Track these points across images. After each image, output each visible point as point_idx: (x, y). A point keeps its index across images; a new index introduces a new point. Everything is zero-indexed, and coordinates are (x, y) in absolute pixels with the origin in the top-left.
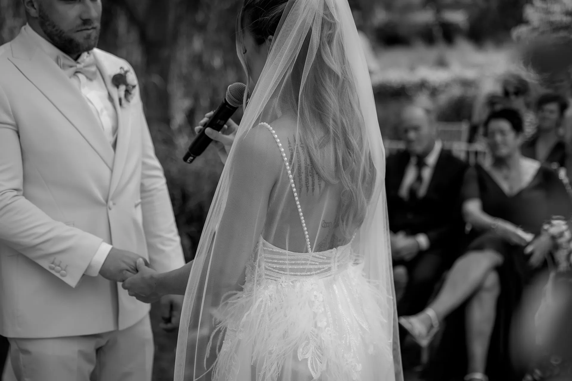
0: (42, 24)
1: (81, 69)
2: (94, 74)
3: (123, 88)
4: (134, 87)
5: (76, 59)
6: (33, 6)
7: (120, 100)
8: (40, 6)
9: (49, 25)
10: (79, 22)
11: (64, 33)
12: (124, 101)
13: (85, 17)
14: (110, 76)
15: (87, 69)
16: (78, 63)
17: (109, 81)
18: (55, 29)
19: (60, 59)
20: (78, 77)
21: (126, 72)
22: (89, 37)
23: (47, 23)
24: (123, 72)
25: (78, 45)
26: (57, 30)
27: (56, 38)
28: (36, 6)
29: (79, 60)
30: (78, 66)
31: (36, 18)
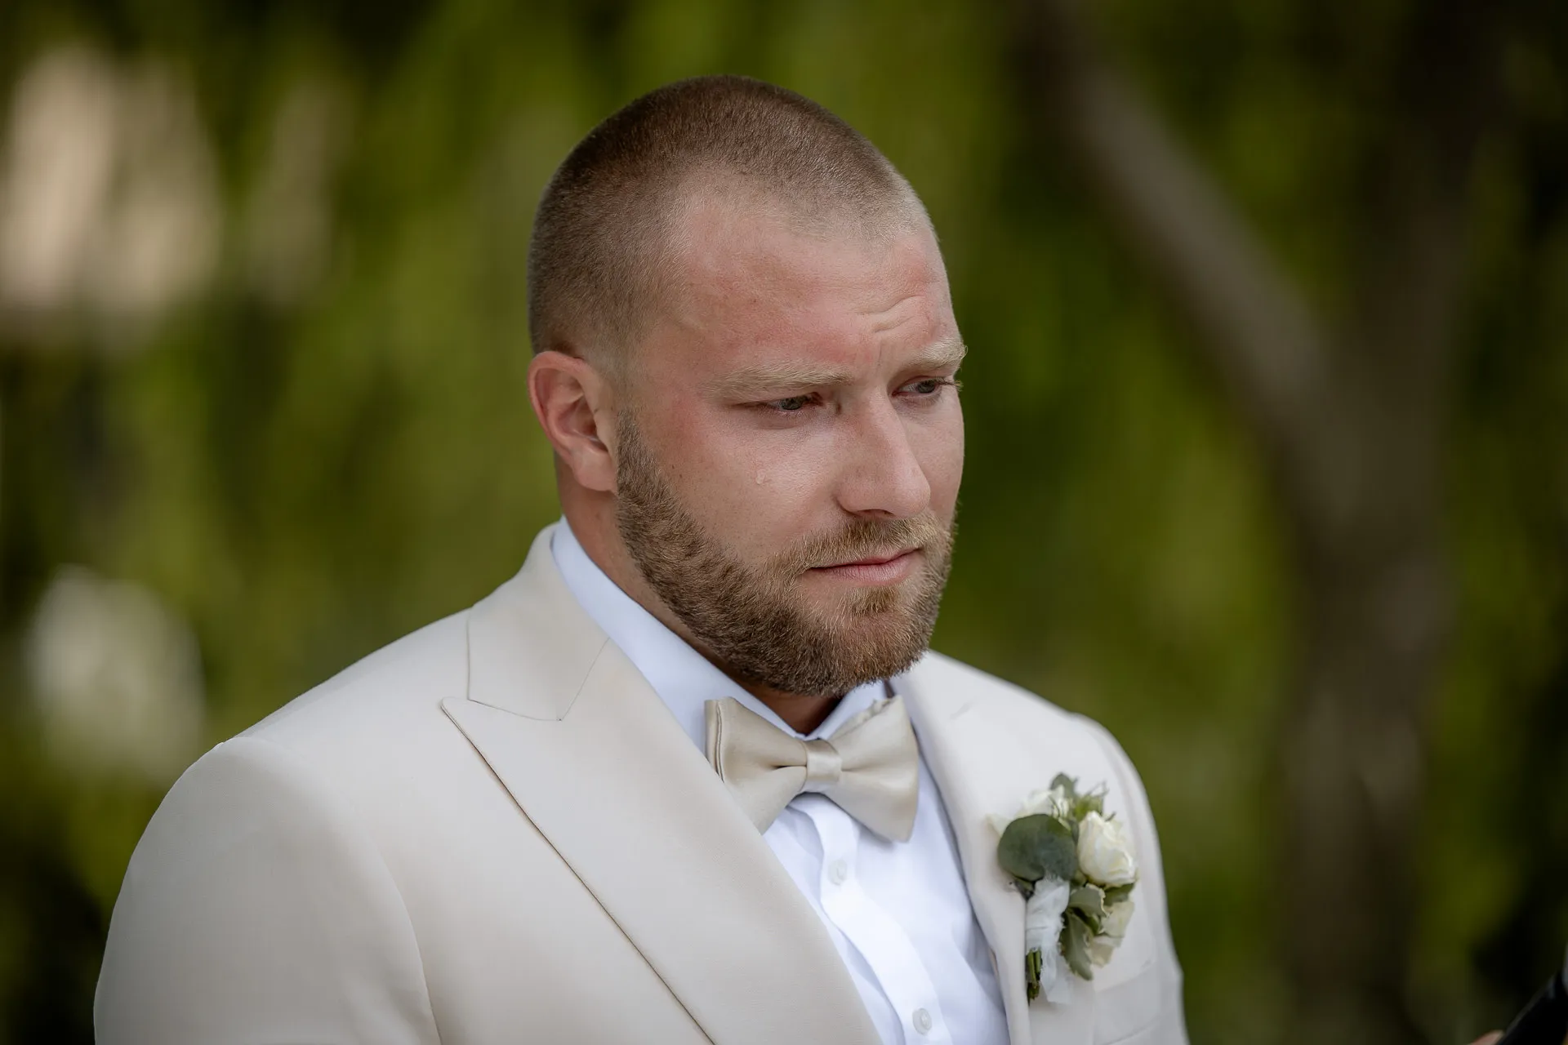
0: (635, 532)
1: (831, 778)
2: (906, 808)
3: (1054, 896)
4: (1117, 892)
5: (809, 725)
6: (591, 429)
7: (1032, 962)
8: (625, 433)
9: (668, 538)
10: (828, 521)
11: (742, 578)
12: (1050, 973)
13: (863, 496)
14: (990, 827)
15: (861, 779)
16: (820, 745)
17: (982, 851)
18: (698, 560)
19: (718, 723)
20: (810, 821)
21: (1083, 807)
22: (881, 602)
23: (658, 529)
24: (1063, 806)
25: (819, 648)
26: (705, 567)
27: (706, 610)
28: (604, 432)
29: (826, 732)
30: (818, 761)
31: (606, 495)
